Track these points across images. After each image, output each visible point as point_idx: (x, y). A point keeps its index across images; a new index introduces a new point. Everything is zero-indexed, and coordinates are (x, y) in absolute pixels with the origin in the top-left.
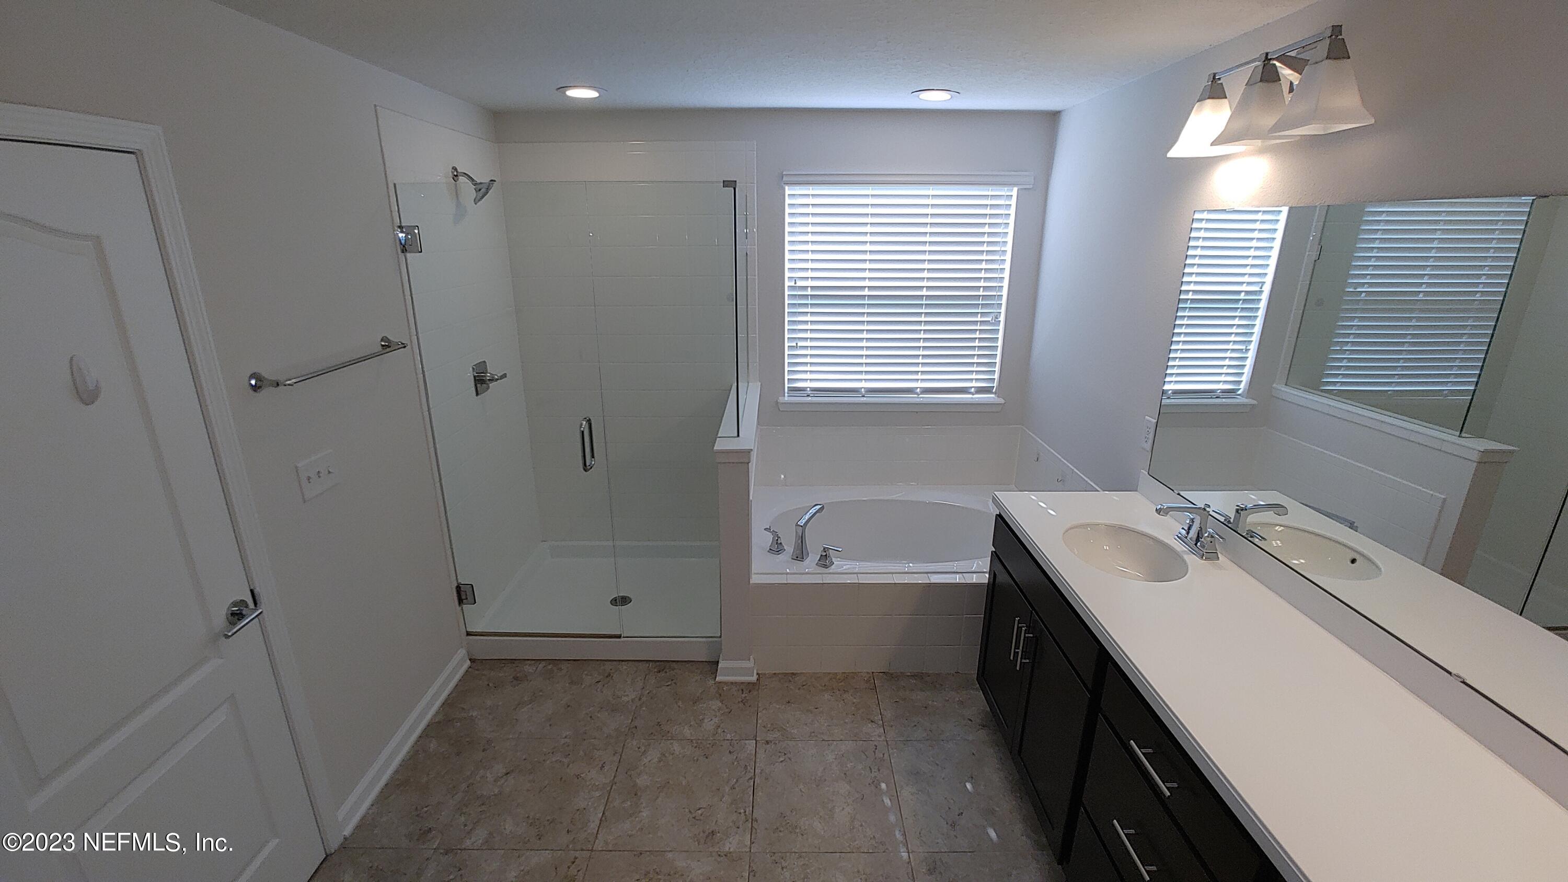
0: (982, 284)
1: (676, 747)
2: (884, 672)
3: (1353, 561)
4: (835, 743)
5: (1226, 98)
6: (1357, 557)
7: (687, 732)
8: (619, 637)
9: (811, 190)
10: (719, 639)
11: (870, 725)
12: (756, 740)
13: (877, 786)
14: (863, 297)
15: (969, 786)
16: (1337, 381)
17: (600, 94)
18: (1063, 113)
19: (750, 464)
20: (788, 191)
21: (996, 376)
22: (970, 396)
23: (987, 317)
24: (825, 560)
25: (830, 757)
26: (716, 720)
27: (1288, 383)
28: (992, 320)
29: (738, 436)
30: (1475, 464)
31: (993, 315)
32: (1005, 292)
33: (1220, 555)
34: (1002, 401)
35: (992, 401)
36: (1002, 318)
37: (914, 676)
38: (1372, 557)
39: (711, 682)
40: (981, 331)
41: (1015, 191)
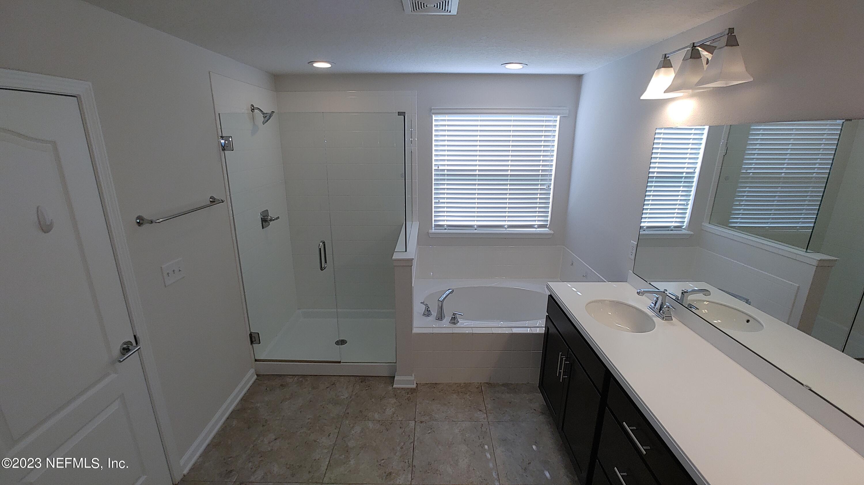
0: (541, 168)
1: (370, 425)
2: (487, 383)
3: (748, 321)
4: (459, 423)
5: (672, 67)
6: (750, 319)
7: (377, 416)
8: (340, 362)
9: (447, 117)
10: (395, 364)
11: (479, 413)
12: (415, 421)
13: (483, 447)
14: (475, 175)
15: (534, 447)
16: (738, 221)
17: (331, 65)
18: (584, 75)
19: (412, 267)
20: (434, 117)
21: (549, 219)
22: (535, 229)
23: (543, 186)
24: (454, 320)
25: (457, 431)
26: (393, 409)
27: (710, 222)
29: (406, 251)
30: (815, 267)
31: (547, 185)
32: (553, 173)
33: (673, 318)
34: (552, 232)
35: (547, 232)
37: (504, 385)
38: (759, 319)
39: (390, 388)
40: (541, 194)
41: (558, 118)
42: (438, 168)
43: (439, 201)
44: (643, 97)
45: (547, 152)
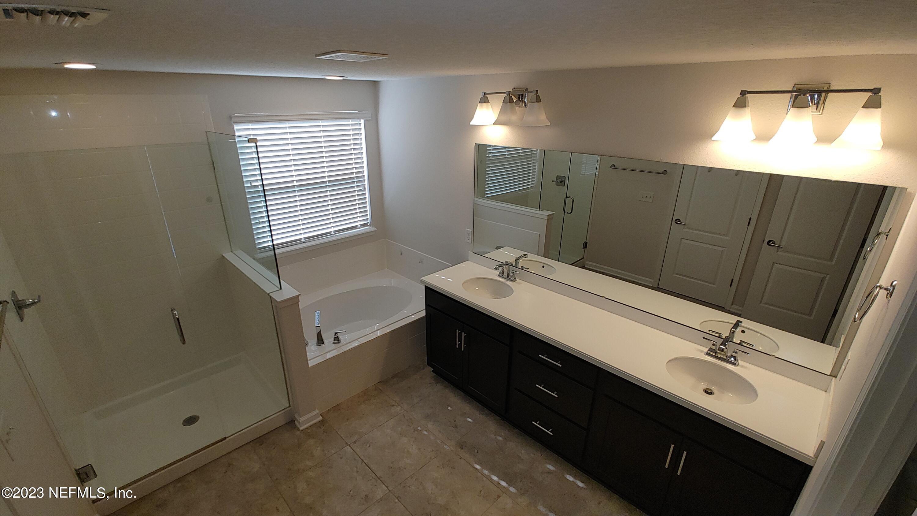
0: (354, 170)
1: (311, 474)
2: (380, 382)
3: (543, 267)
4: (385, 424)
5: (489, 102)
6: (544, 265)
7: (309, 463)
8: (225, 438)
9: (250, 126)
10: (290, 408)
11: (393, 408)
12: (349, 445)
14: (294, 186)
15: (449, 408)
16: (489, 193)
18: (380, 82)
19: (299, 303)
20: (236, 127)
21: (368, 217)
22: (358, 229)
23: (360, 187)
24: (337, 340)
25: (389, 431)
26: (319, 449)
27: (478, 197)
28: (363, 189)
29: (281, 289)
30: (546, 220)
31: (362, 186)
32: (366, 174)
33: (517, 279)
34: (375, 229)
35: (369, 230)
36: (367, 186)
37: (393, 377)
38: (552, 265)
39: (298, 433)
40: (358, 195)
41: (362, 121)
42: (251, 184)
43: (259, 221)
44: (471, 123)
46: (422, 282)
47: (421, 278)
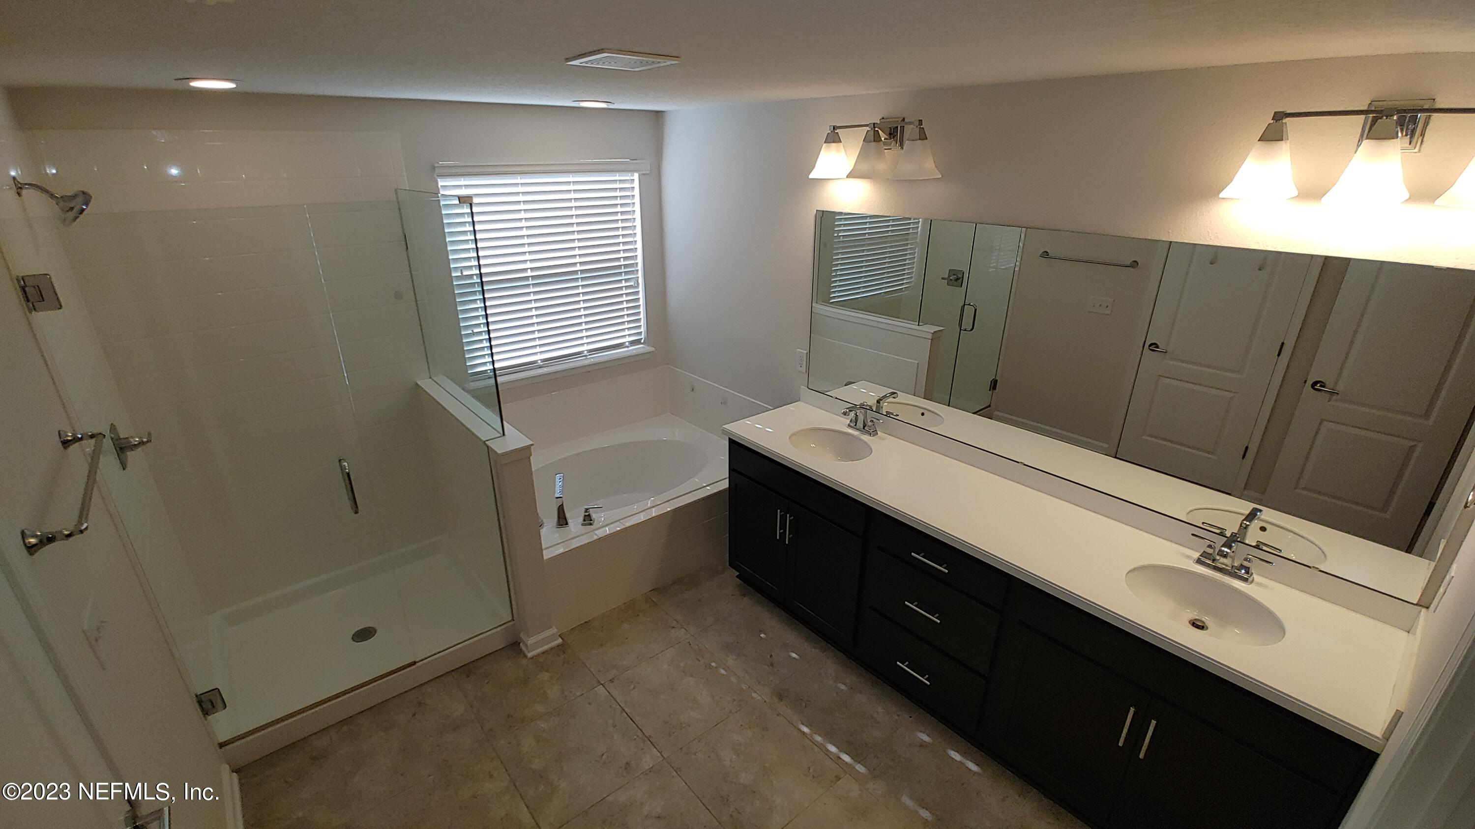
0: (622, 255)
1: (543, 725)
2: (653, 590)
3: (923, 414)
4: (660, 655)
5: (841, 142)
6: (924, 411)
7: (540, 708)
8: (414, 663)
9: (462, 182)
10: (513, 622)
11: (673, 630)
12: (602, 684)
13: (710, 667)
14: (527, 278)
15: (762, 635)
16: (837, 296)
17: (238, 86)
18: (666, 113)
19: (531, 457)
20: (441, 183)
21: (642, 330)
22: (626, 349)
23: (630, 282)
24: (588, 519)
25: (665, 667)
26: (556, 687)
27: (818, 302)
28: (634, 284)
29: (504, 434)
30: (930, 341)
31: (634, 280)
32: (640, 260)
33: (878, 432)
34: (653, 349)
35: (642, 350)
36: (641, 281)
37: (674, 583)
38: (938, 412)
39: (524, 661)
40: (627, 294)
41: (636, 176)
42: (462, 273)
43: (472, 331)
44: (811, 176)
45: (628, 230)
46: (725, 432)
47: (724, 426)
